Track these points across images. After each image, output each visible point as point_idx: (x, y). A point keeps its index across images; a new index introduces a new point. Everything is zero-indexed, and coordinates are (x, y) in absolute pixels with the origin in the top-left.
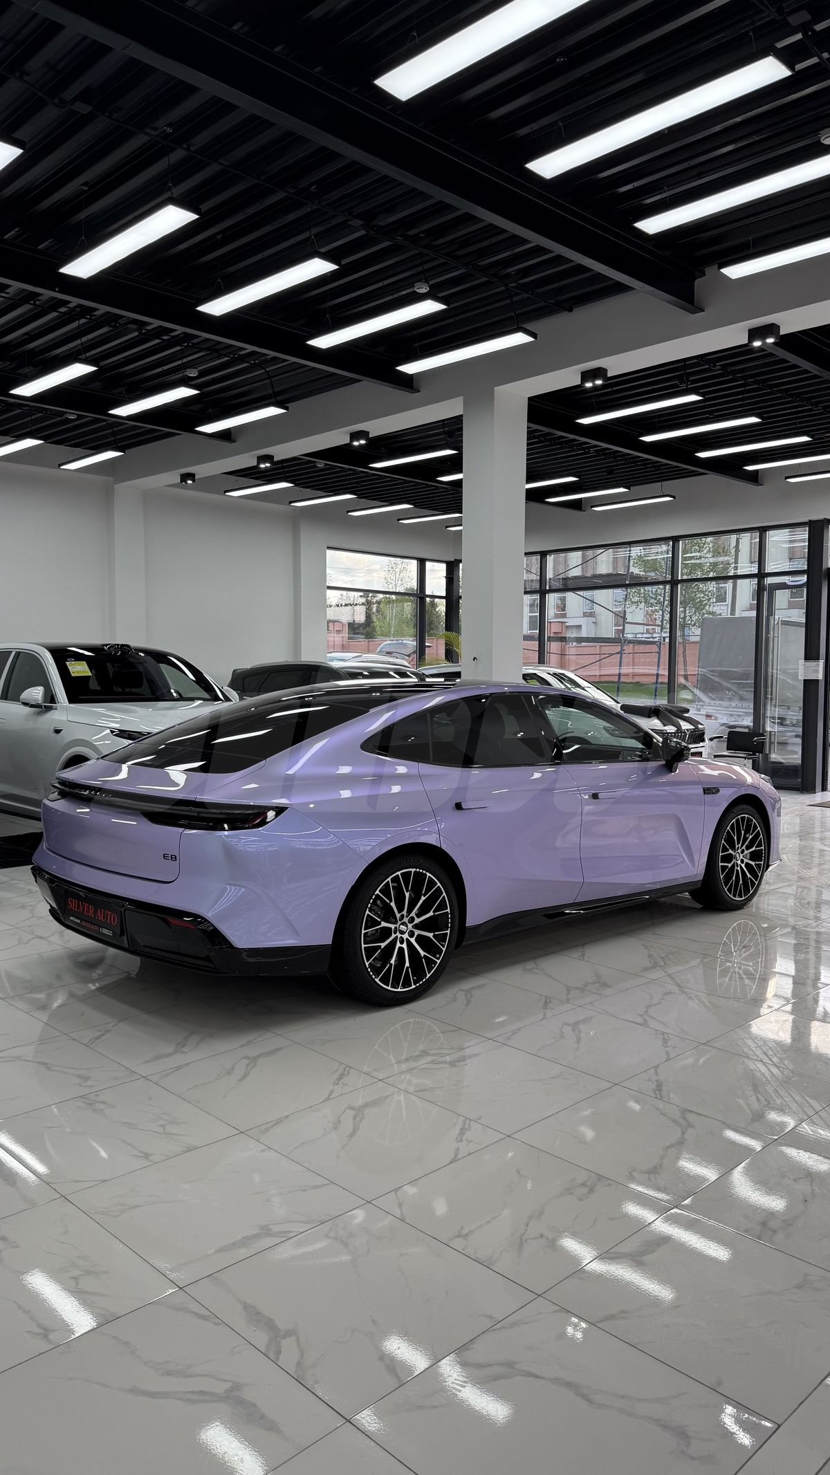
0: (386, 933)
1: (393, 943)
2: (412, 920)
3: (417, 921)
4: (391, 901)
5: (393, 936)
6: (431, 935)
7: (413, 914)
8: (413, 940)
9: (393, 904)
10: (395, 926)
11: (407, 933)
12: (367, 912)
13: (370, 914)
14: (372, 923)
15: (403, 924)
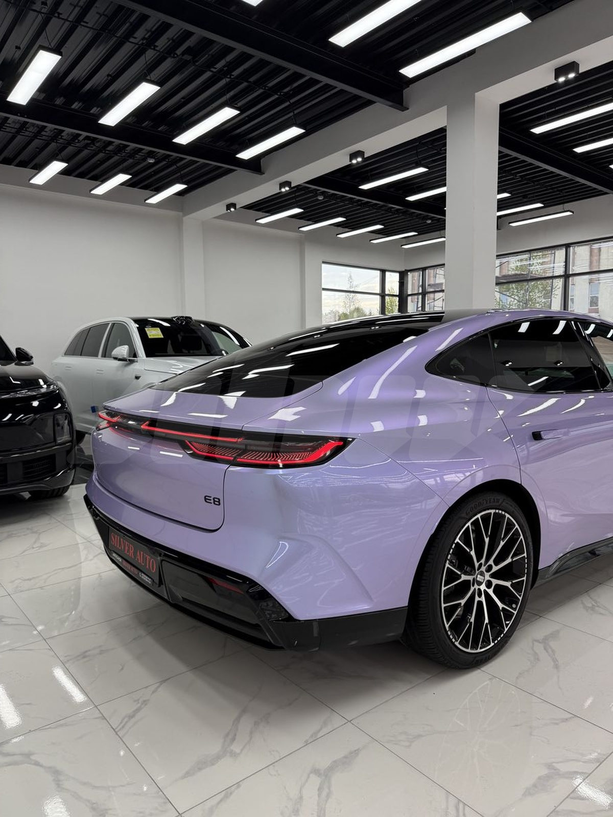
0: (466, 585)
1: (472, 598)
2: (489, 568)
3: (495, 568)
4: (471, 549)
5: (472, 589)
6: (508, 584)
7: (491, 562)
8: (490, 591)
9: (473, 553)
10: (473, 577)
11: (484, 583)
12: (447, 565)
13: (450, 567)
14: (452, 577)
15: (482, 574)
